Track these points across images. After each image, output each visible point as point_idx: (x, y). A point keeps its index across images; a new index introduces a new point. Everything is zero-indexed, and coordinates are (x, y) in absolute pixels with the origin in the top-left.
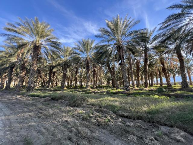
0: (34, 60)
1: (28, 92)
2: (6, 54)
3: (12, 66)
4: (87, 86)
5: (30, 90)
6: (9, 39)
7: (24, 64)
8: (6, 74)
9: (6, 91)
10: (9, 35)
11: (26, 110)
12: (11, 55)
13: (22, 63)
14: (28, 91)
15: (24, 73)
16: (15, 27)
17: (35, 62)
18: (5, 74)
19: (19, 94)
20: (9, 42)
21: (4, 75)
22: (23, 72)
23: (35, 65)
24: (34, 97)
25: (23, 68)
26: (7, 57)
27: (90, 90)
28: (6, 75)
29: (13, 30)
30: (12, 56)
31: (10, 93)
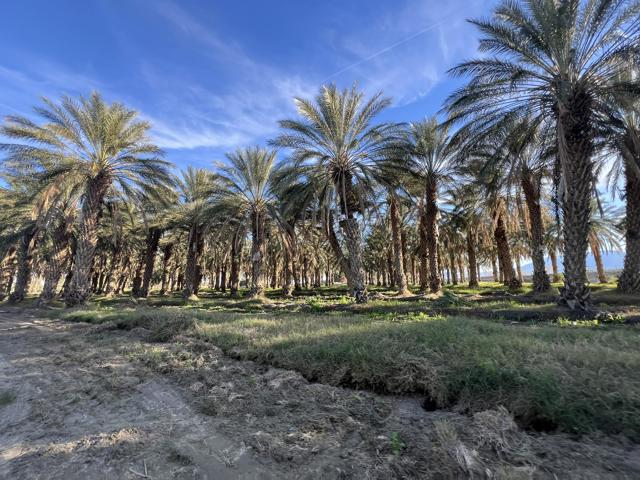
0: (89, 217)
1: (70, 309)
2: (10, 197)
3: (30, 231)
4: (255, 290)
5: (74, 303)
6: (15, 158)
7: (63, 226)
8: (13, 255)
9: (9, 308)
10: (14, 147)
11: (38, 351)
12: (24, 201)
13: (57, 224)
14: (69, 306)
15: (63, 253)
16: (30, 125)
17: (90, 222)
18: (10, 255)
19: (41, 317)
20: (17, 164)
21: (7, 259)
22: (62, 249)
23: (92, 230)
24: (78, 322)
25: (62, 237)
26: (10, 208)
27: (259, 302)
28: (13, 259)
29: (24, 134)
30: (26, 203)
31: (19, 313)
